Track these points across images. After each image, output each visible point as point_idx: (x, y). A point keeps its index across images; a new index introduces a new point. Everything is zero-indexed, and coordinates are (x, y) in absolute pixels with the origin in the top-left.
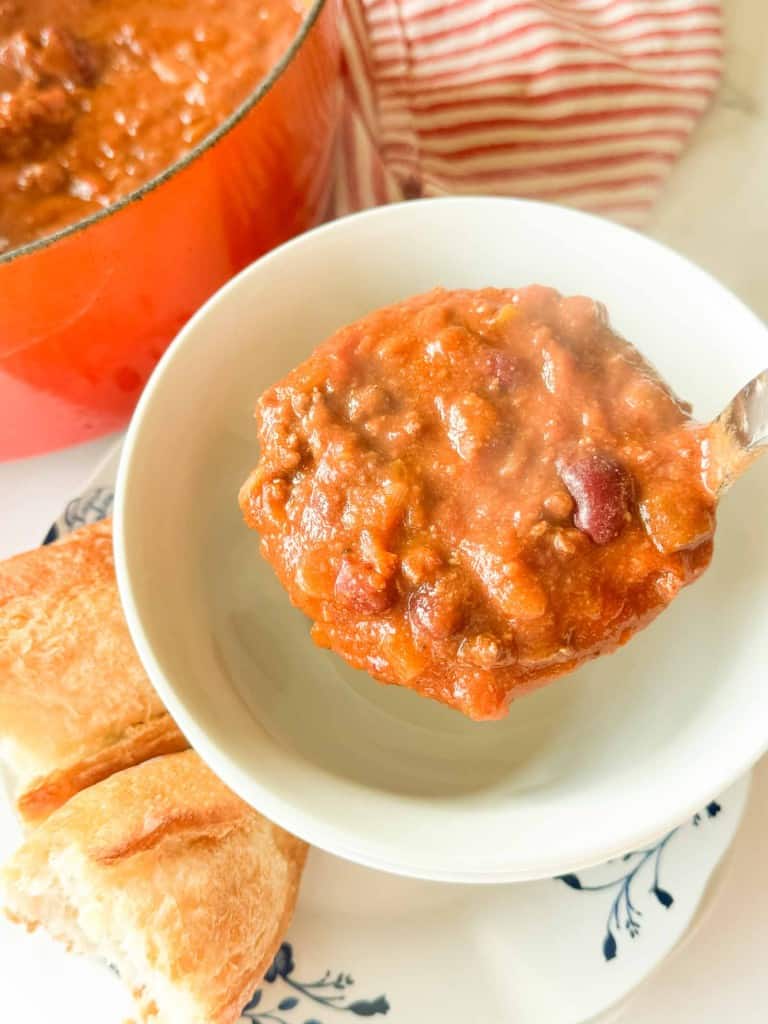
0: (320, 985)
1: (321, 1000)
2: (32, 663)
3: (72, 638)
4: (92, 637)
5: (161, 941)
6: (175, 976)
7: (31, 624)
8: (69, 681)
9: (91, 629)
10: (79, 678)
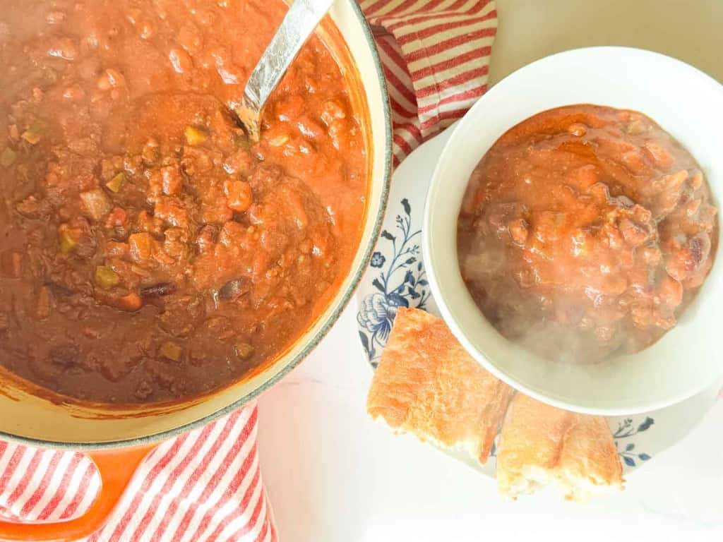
0: (620, 430)
1: (626, 436)
2: (449, 412)
3: (456, 390)
4: (462, 384)
5: (594, 475)
6: (609, 482)
7: (436, 396)
8: (465, 405)
9: (459, 382)
10: (468, 402)
